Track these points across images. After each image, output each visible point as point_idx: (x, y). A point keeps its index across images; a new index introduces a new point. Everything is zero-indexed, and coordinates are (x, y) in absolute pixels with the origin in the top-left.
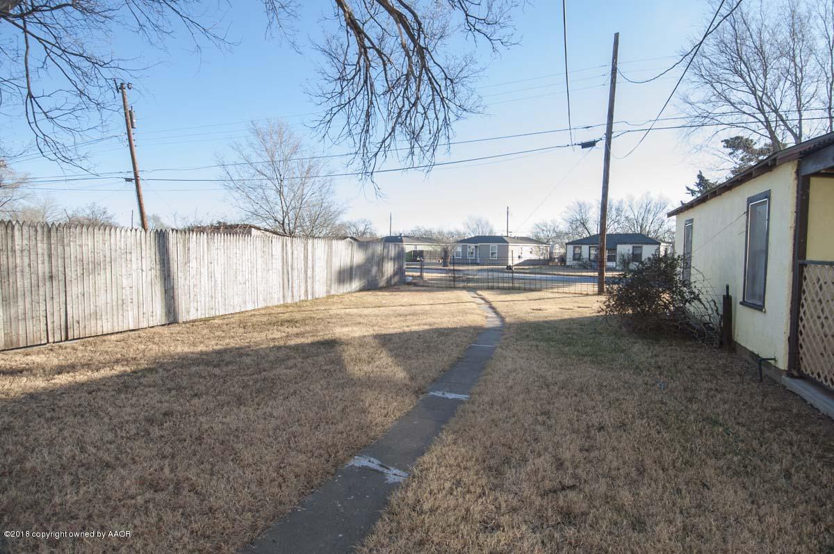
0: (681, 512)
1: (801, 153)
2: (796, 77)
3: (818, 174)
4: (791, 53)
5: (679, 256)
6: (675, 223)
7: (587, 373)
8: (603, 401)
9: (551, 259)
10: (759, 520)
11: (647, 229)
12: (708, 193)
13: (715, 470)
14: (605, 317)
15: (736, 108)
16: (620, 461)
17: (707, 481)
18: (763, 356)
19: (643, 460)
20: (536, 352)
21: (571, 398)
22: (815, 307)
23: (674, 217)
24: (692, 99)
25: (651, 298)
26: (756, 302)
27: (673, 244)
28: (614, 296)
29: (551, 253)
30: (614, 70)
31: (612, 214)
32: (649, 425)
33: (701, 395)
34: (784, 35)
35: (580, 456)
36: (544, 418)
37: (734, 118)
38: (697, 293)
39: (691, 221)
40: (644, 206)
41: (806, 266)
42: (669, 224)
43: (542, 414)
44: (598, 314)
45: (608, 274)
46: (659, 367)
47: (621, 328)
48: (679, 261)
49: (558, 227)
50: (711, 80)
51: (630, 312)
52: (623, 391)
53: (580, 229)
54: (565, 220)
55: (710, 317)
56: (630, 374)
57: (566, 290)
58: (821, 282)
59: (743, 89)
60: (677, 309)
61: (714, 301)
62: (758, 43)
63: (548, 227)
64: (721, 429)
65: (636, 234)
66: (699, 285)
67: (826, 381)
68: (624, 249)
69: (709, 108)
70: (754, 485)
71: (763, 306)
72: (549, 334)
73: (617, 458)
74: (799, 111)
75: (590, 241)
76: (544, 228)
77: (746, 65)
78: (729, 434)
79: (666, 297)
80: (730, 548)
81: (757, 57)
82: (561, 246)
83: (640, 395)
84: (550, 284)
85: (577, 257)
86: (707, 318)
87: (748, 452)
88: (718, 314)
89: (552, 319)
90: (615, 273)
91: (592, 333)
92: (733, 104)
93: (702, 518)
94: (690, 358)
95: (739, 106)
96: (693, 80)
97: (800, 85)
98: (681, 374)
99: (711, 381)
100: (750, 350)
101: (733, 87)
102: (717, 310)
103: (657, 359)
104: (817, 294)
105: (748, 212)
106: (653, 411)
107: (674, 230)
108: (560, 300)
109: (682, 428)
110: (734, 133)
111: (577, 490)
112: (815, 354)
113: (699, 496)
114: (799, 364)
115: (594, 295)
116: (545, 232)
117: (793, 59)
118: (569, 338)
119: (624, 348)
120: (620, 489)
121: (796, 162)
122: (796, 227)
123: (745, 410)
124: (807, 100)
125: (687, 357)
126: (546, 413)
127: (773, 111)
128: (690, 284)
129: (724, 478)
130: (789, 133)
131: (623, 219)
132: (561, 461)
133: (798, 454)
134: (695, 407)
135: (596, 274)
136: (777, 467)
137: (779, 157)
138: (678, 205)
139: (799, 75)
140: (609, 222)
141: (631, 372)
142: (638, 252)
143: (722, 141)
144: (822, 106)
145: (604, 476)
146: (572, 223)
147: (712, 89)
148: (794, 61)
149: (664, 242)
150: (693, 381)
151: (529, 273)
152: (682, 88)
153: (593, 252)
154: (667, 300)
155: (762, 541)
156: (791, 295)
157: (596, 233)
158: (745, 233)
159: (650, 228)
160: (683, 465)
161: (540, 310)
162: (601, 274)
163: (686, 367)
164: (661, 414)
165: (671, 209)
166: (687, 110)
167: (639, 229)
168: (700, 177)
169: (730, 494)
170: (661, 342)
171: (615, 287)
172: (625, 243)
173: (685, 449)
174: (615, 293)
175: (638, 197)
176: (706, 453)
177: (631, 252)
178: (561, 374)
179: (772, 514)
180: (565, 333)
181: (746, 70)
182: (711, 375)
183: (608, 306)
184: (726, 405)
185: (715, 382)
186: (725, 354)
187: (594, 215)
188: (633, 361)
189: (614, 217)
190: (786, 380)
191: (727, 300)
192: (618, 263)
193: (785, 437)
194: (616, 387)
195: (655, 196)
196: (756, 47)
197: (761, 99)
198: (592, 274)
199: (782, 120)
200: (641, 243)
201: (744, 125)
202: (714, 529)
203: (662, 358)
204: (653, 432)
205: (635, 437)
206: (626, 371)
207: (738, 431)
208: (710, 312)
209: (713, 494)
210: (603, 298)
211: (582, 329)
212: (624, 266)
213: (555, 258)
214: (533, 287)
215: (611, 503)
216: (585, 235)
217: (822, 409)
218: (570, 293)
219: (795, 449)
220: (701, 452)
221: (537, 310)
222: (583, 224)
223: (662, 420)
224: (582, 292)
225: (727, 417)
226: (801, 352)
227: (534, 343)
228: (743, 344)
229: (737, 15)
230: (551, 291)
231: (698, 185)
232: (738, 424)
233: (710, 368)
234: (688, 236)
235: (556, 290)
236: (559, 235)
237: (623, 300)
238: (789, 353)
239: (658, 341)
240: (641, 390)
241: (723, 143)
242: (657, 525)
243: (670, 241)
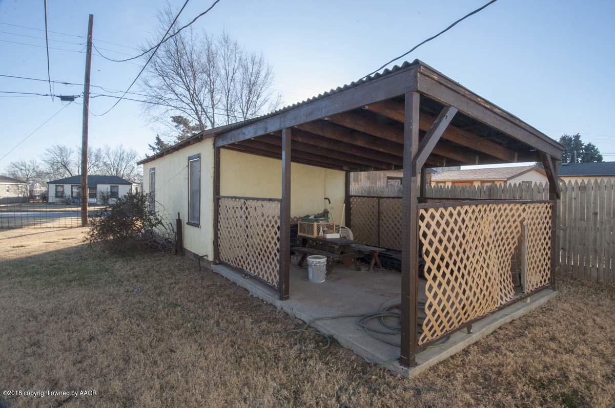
0: (158, 377)
1: (215, 133)
2: (211, 87)
3: (224, 147)
4: (208, 72)
5: (147, 194)
6: (142, 170)
7: (76, 295)
8: (92, 315)
9: (32, 197)
10: (205, 359)
11: (122, 173)
12: (164, 151)
13: (178, 337)
14: (90, 245)
15: (178, 97)
16: (109, 358)
17: (173, 347)
18: (201, 255)
19: (128, 351)
20: (20, 288)
21: (61, 322)
22: (225, 223)
23: (142, 165)
24: (151, 84)
25: (128, 225)
26: (195, 222)
27: (141, 185)
28: (97, 226)
29: (31, 191)
30: (89, 44)
31: (91, 159)
32: (131, 322)
33: (166, 290)
34: (204, 60)
35: (73, 370)
36: (34, 348)
37: (178, 104)
38: (160, 219)
39: (154, 169)
40: (119, 155)
41: (220, 199)
42: (138, 170)
43: (32, 346)
44: (83, 243)
45: (90, 209)
46: (136, 277)
47: (104, 252)
48: (147, 197)
49: (37, 167)
50: (164, 75)
51: (112, 237)
52: (109, 302)
53: (61, 170)
54: (46, 161)
55: (169, 234)
56: (113, 287)
57: (50, 225)
58: (228, 207)
59: (182, 86)
60: (147, 231)
61: (171, 224)
62: (190, 60)
63: (27, 166)
64: (179, 308)
65: (113, 176)
66: (161, 214)
67: (232, 263)
68: (103, 188)
69: (162, 92)
70: (201, 337)
71: (199, 224)
72: (34, 268)
73: (107, 358)
74: (213, 108)
75: (72, 180)
76: (23, 168)
77: (183, 71)
78: (184, 310)
79: (139, 224)
80: (190, 386)
81: (190, 68)
82: (43, 185)
83: (123, 302)
84: (31, 221)
85: (60, 194)
86: (167, 235)
87: (196, 318)
88: (174, 232)
89: (36, 253)
90: (96, 208)
91: (78, 260)
92: (177, 95)
93: (172, 374)
94: (158, 265)
95: (180, 97)
96: (151, 71)
97: (213, 93)
98: (152, 278)
99: (171, 278)
100: (193, 252)
101: (177, 83)
102: (173, 230)
103: (135, 271)
104: (226, 214)
105: (188, 165)
106: (133, 310)
107: (142, 174)
108: (43, 235)
109: (155, 317)
110: (178, 113)
111: (74, 400)
112: (226, 248)
113: (169, 360)
114: (219, 256)
115: (78, 227)
116: (23, 172)
117: (209, 76)
118: (55, 268)
119: (107, 267)
120: (111, 382)
121: (213, 138)
122: (214, 176)
123: (192, 291)
124: (217, 102)
125: (155, 265)
126: (37, 344)
127: (200, 105)
128: (155, 213)
129: (184, 341)
130: (208, 120)
131: (101, 164)
132: (55, 382)
133: (222, 309)
134: (162, 298)
135: (80, 209)
136: (212, 321)
137: (204, 134)
138: (144, 157)
139: (212, 86)
140: (90, 165)
141: (115, 286)
142: (115, 190)
143: (171, 117)
144: (223, 107)
145: (96, 377)
146: (53, 164)
147: (163, 81)
148: (209, 77)
149: (135, 183)
150: (160, 281)
151: (7, 211)
152: (144, 74)
153: (75, 190)
154: (140, 226)
155: (208, 371)
156: (213, 217)
157: (77, 174)
158: (187, 179)
159: (124, 172)
160: (157, 343)
161: (22, 246)
162: (84, 209)
163: (154, 272)
164: (139, 311)
165: (140, 160)
166: (148, 90)
167: (115, 172)
168: (158, 138)
169: (188, 350)
170: (137, 257)
171: (98, 219)
172: (104, 183)
173: (157, 330)
174: (98, 224)
175: (114, 147)
176: (172, 328)
177: (109, 190)
178: (49, 303)
179: (212, 352)
180: (51, 265)
181: (183, 74)
182: (172, 274)
183: (92, 236)
184: (182, 291)
185: (174, 278)
186: (179, 258)
187: (75, 159)
188: (116, 276)
189: (93, 161)
190: (213, 267)
191: (179, 222)
192: (98, 199)
193: (215, 301)
194: (102, 301)
195: (127, 149)
196: (189, 62)
197: (193, 95)
198: (75, 209)
199: (204, 111)
200: (118, 183)
201: (183, 110)
202: (180, 378)
203: (138, 269)
204: (134, 326)
205: (120, 335)
206: (110, 285)
207: (190, 306)
208: (169, 231)
209: (177, 355)
210: (87, 229)
211: (68, 258)
212: (104, 202)
213: (36, 196)
214: (12, 224)
215: (105, 396)
216: (67, 175)
217: (231, 279)
218: (54, 227)
219: (220, 307)
220: (168, 329)
221: (18, 247)
222: (65, 166)
223: (140, 316)
224: (67, 226)
225: (182, 299)
226: (220, 249)
227: (17, 280)
228: (189, 249)
229: (178, 37)
230: (33, 227)
231: (157, 144)
232: (189, 301)
233: (170, 269)
234: (152, 180)
235: (39, 226)
236: (40, 175)
237: (105, 229)
238: (214, 251)
239: (134, 257)
240: (123, 298)
241: (171, 119)
242: (142, 395)
243: (139, 182)
